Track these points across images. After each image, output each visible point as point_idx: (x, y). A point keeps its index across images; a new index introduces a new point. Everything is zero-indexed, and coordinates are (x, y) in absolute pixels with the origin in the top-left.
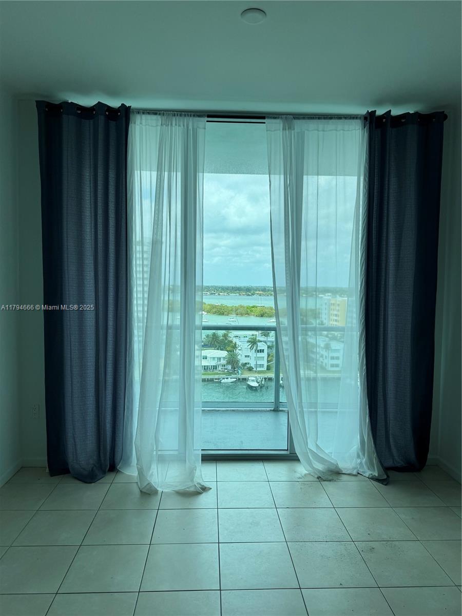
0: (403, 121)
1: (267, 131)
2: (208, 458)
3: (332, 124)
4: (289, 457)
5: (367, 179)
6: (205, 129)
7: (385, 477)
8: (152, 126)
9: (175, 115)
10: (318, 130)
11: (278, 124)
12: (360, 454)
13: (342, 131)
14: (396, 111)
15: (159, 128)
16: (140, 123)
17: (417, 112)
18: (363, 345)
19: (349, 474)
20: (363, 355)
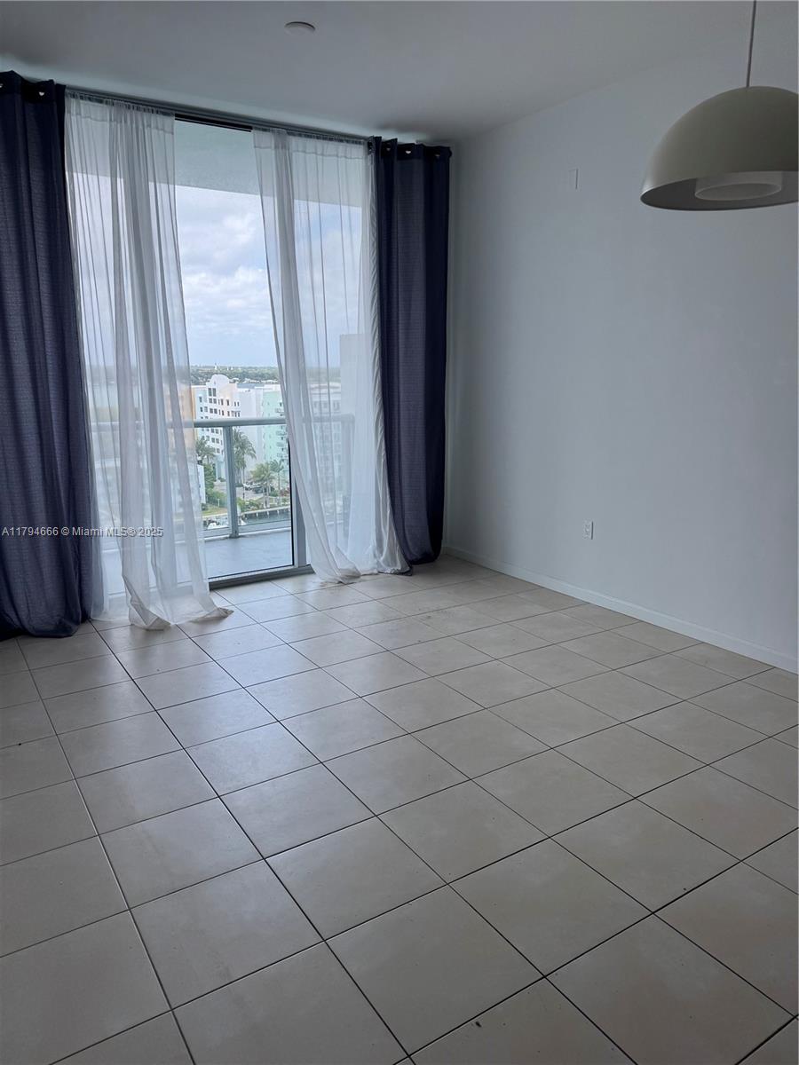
0: (408, 152)
1: (255, 147)
2: (216, 586)
3: (331, 147)
4: (301, 570)
5: (375, 225)
6: (173, 133)
7: (408, 569)
8: (96, 120)
9: (129, 108)
10: (316, 153)
11: (267, 138)
12: (376, 552)
13: (344, 159)
14: (404, 139)
15: (107, 125)
16: (77, 114)
17: (422, 145)
18: (380, 428)
19: (371, 574)
20: (381, 440)
